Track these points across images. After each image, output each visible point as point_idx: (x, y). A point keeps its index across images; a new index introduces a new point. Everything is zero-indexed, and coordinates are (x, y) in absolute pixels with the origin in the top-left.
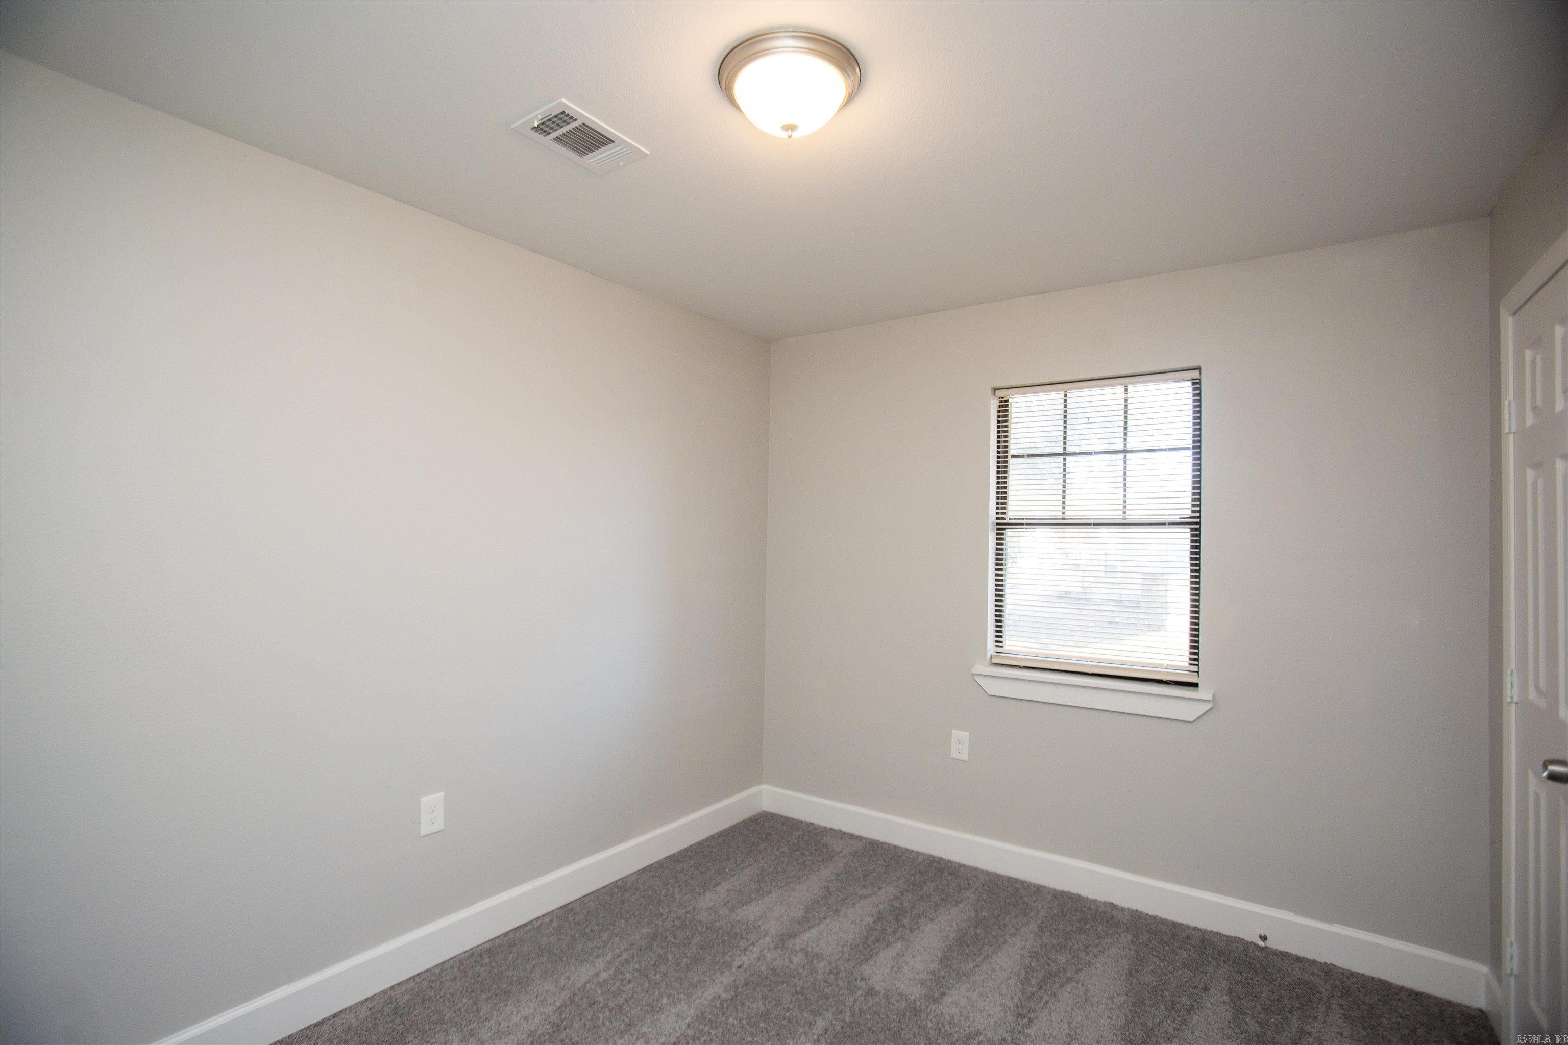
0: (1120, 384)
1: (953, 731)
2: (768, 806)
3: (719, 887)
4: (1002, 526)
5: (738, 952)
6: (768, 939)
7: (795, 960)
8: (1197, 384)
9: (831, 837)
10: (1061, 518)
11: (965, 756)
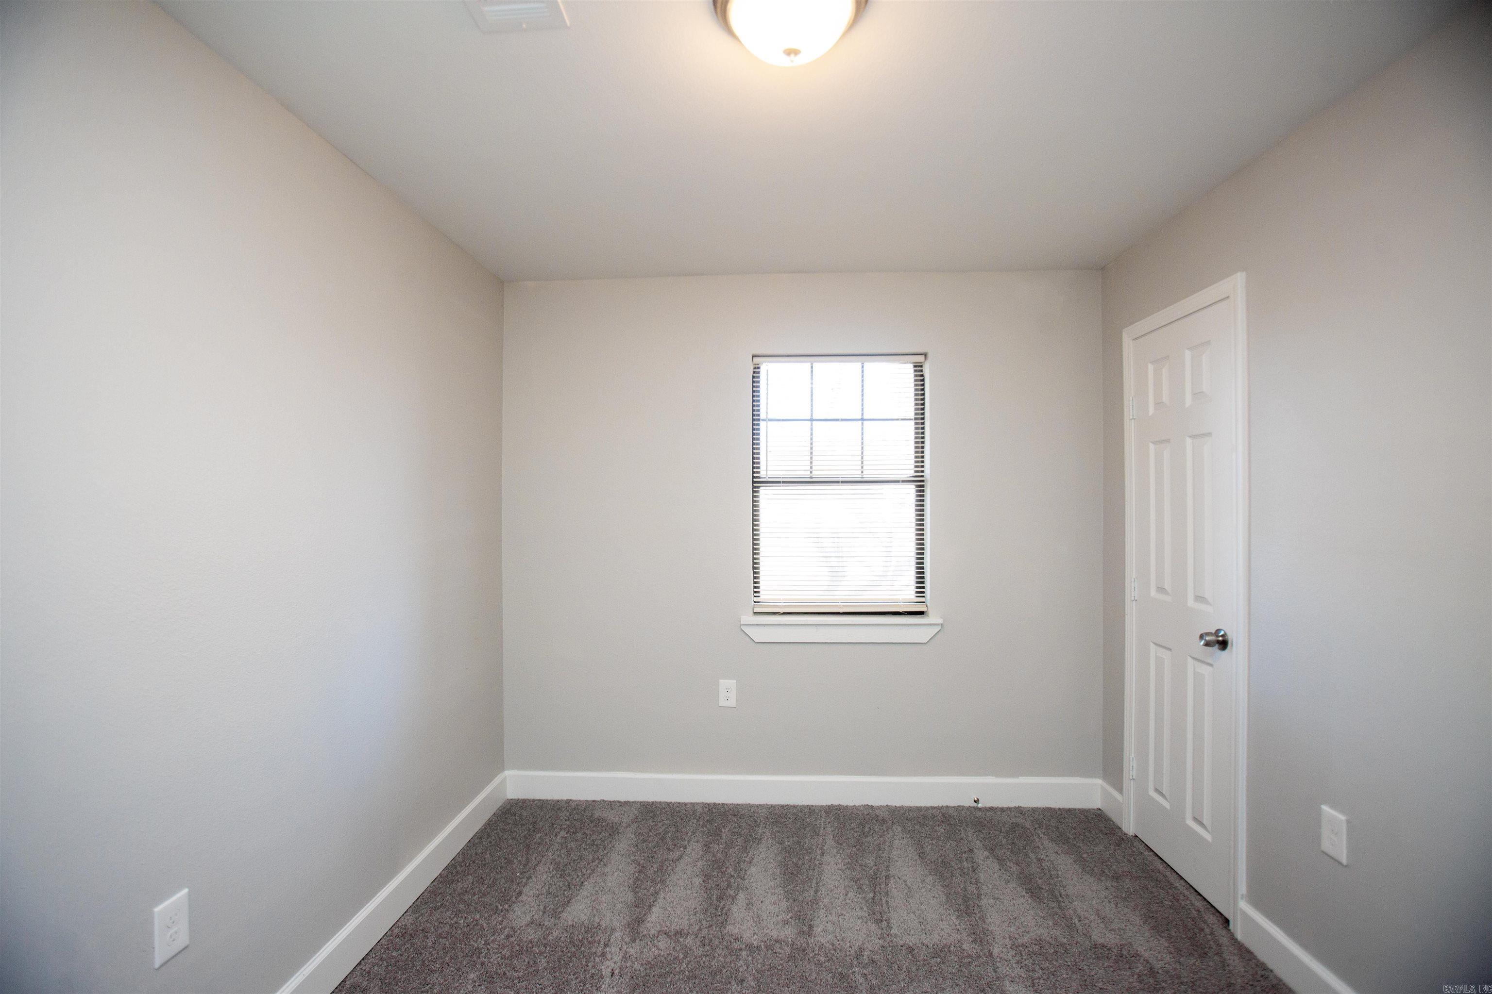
0: (858, 361)
1: (721, 681)
2: (514, 792)
3: (523, 896)
4: (757, 483)
5: (597, 960)
6: (617, 934)
7: (661, 945)
8: (918, 368)
9: (600, 809)
10: (809, 476)
11: (732, 703)
